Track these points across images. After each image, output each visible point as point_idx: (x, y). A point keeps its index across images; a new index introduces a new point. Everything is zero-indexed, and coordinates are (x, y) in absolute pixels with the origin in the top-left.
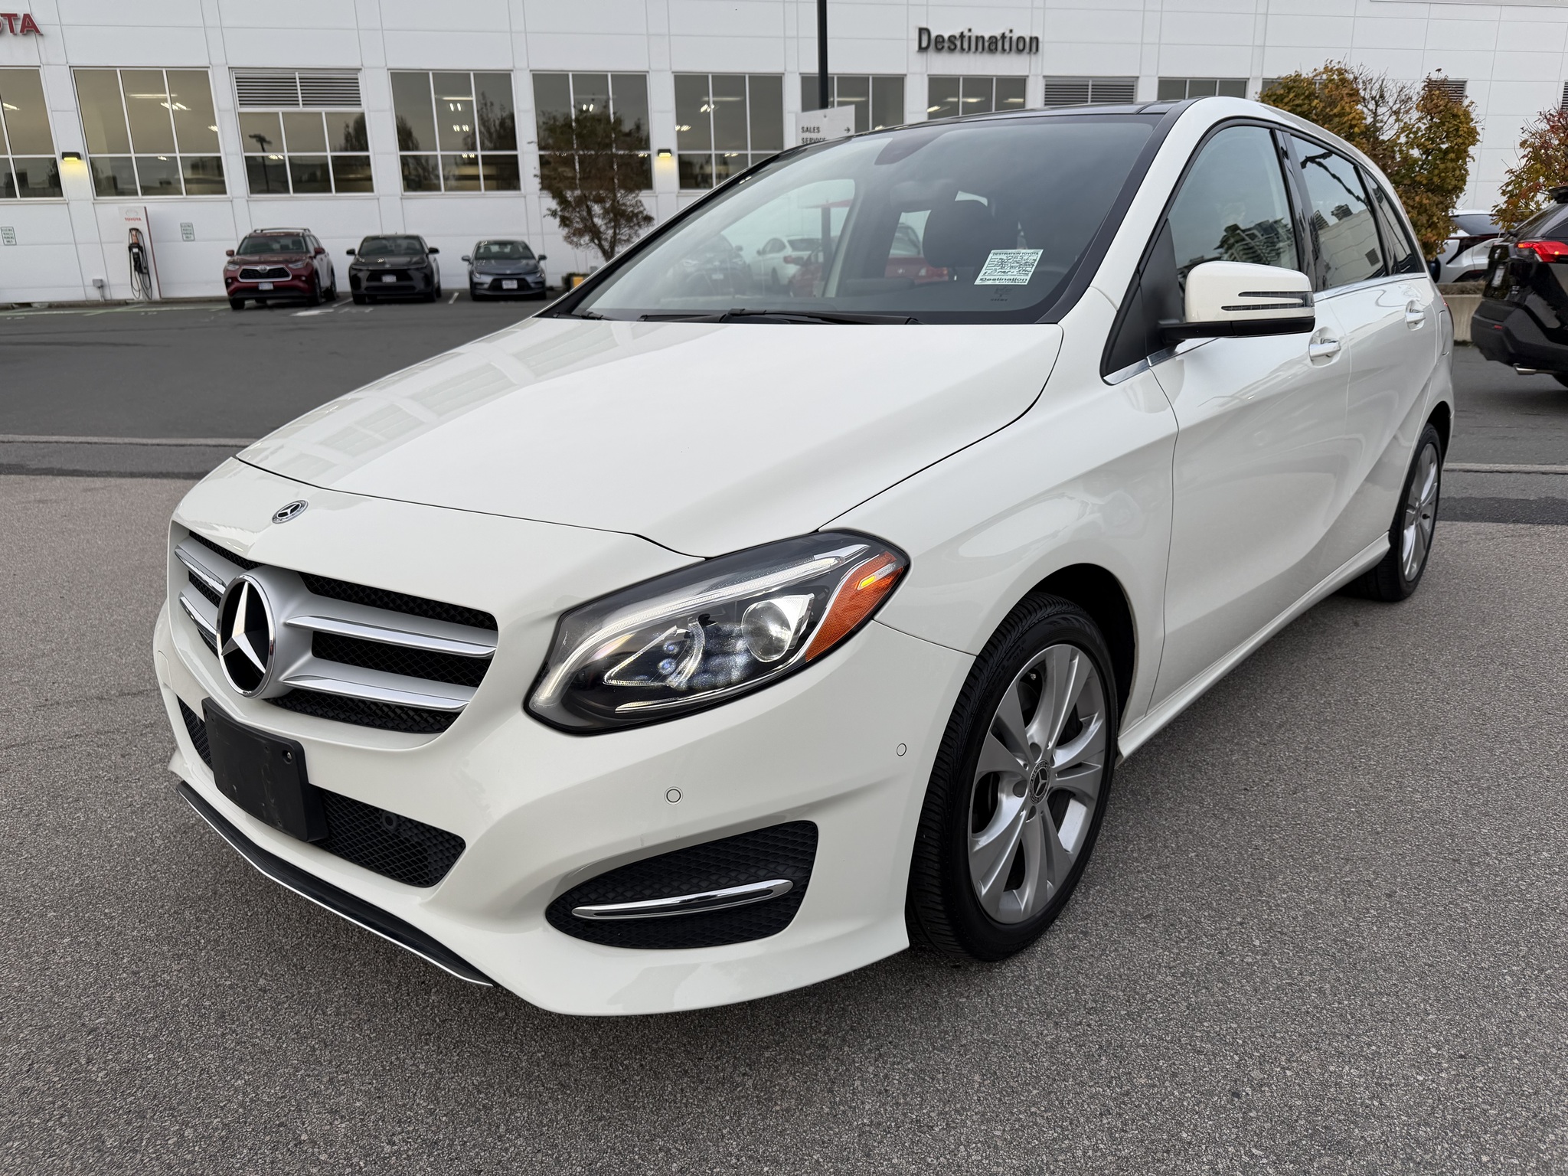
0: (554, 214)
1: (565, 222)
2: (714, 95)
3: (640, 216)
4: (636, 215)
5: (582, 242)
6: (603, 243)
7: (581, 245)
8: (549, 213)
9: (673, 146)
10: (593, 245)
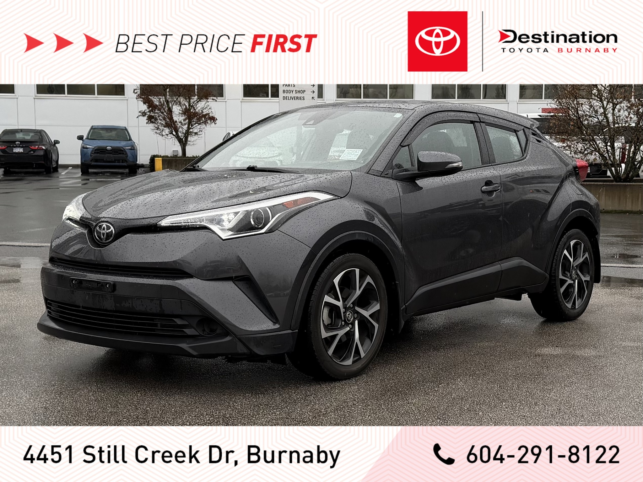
0: (144, 114)
1: (151, 119)
4: (205, 116)
5: (164, 133)
6: (180, 134)
7: (162, 135)
8: (140, 114)
10: (172, 135)
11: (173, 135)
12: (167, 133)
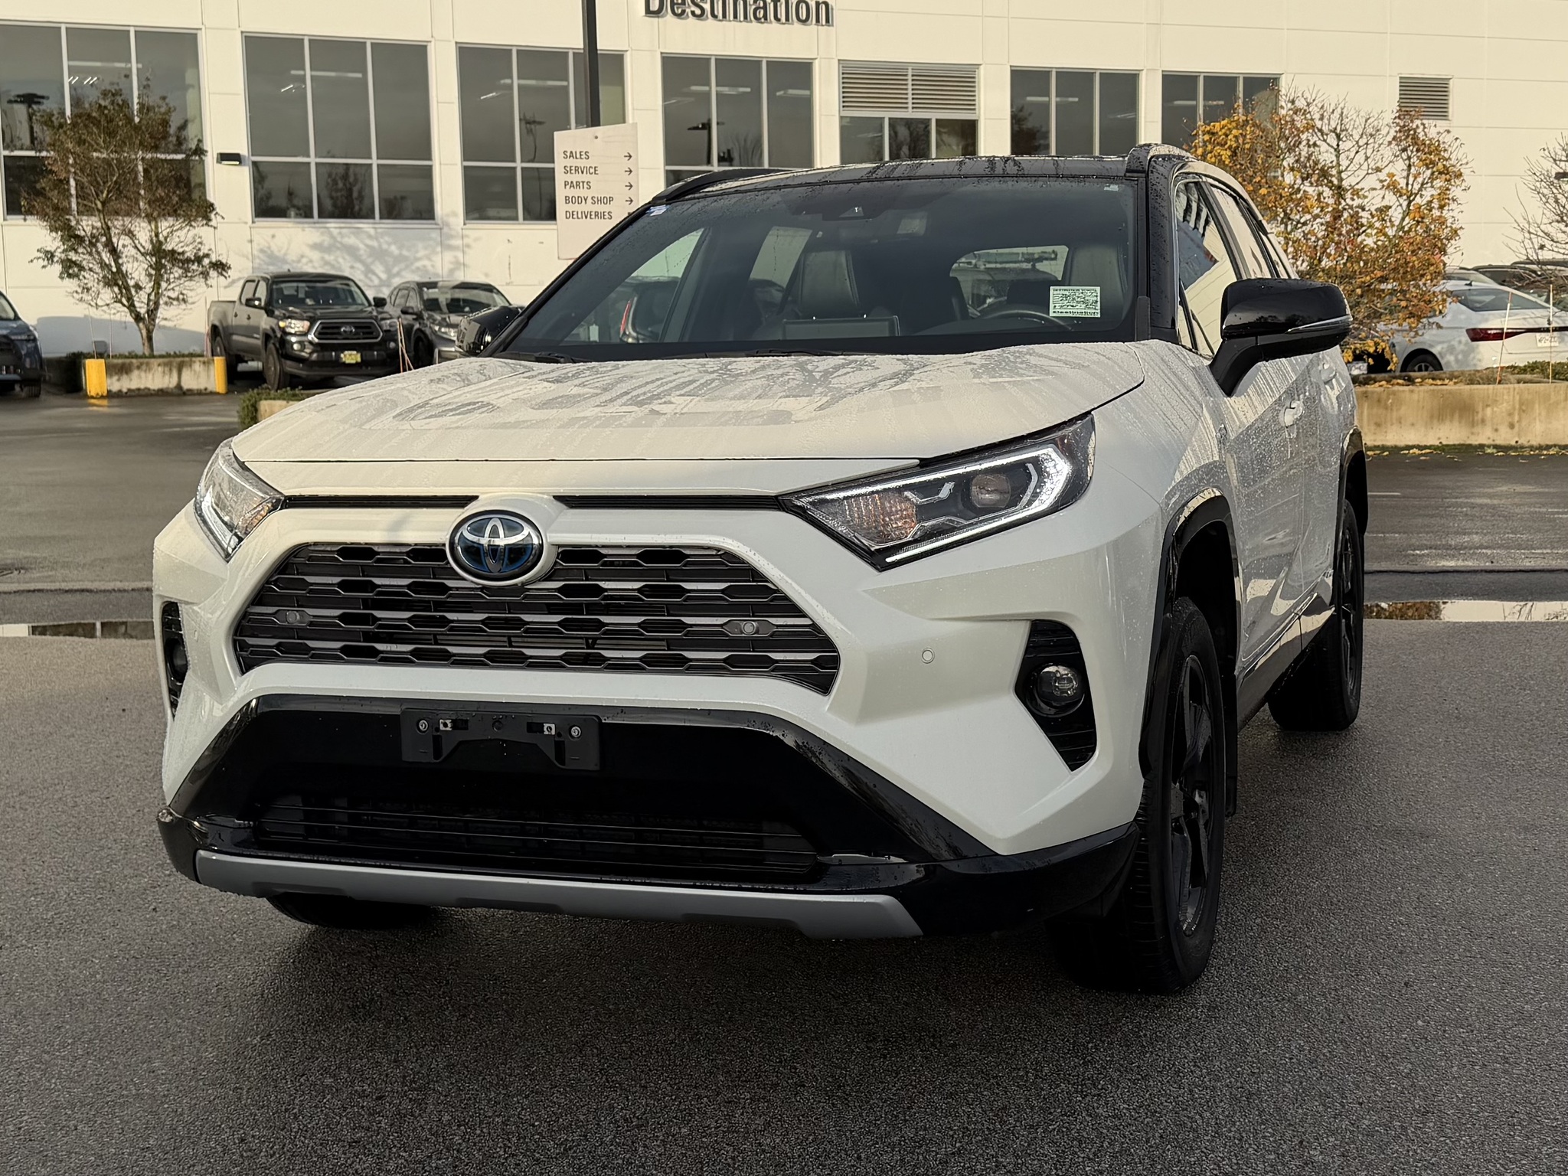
0: (50, 256)
1: (70, 268)
2: (312, 69)
3: (206, 261)
4: (199, 259)
5: (100, 303)
6: (137, 304)
8: (42, 255)
9: (243, 150)
10: (120, 305)
11: (124, 305)
12: (108, 302)
